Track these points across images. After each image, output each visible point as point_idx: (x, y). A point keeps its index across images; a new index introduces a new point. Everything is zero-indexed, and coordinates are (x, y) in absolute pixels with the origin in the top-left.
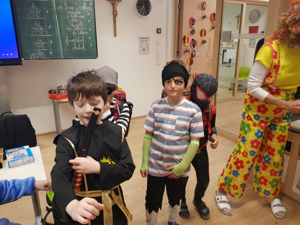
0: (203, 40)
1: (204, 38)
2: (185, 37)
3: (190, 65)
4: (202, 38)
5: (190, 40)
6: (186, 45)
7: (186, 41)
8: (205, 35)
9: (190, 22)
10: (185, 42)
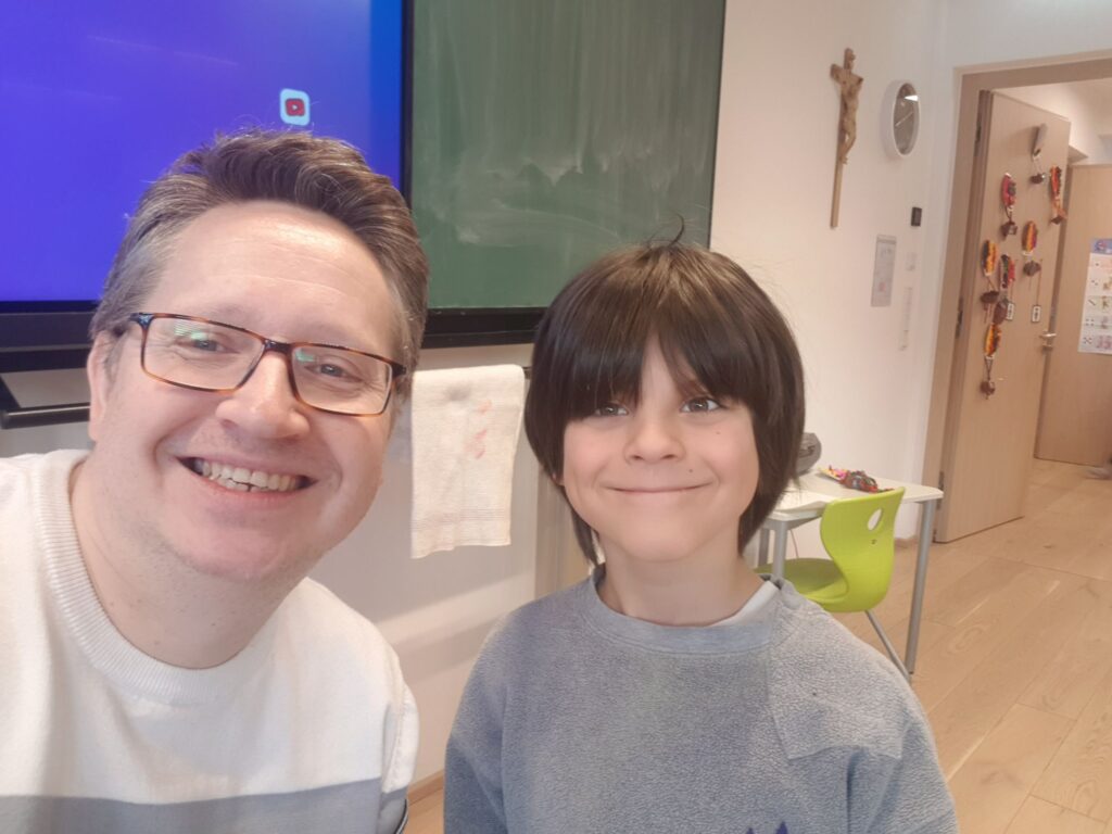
0: (1029, 261)
1: (1031, 255)
2: (987, 245)
3: (990, 355)
4: (1024, 253)
5: (998, 258)
6: (988, 274)
7: (989, 259)
8: (1034, 244)
9: (1002, 190)
10: (985, 265)
